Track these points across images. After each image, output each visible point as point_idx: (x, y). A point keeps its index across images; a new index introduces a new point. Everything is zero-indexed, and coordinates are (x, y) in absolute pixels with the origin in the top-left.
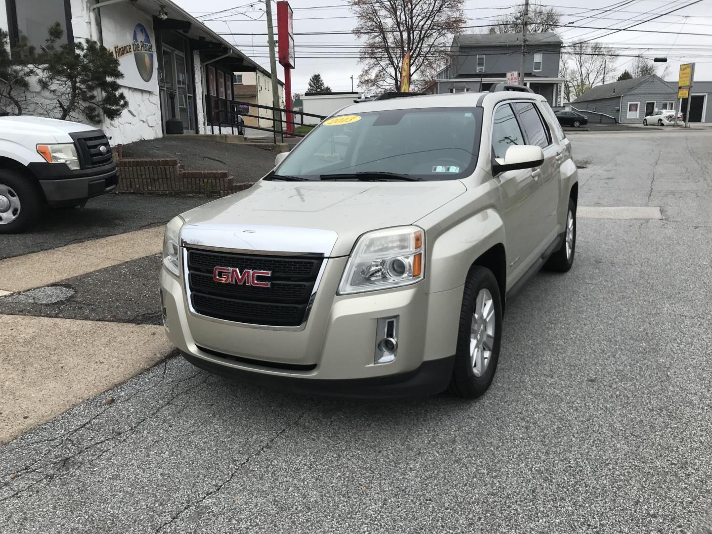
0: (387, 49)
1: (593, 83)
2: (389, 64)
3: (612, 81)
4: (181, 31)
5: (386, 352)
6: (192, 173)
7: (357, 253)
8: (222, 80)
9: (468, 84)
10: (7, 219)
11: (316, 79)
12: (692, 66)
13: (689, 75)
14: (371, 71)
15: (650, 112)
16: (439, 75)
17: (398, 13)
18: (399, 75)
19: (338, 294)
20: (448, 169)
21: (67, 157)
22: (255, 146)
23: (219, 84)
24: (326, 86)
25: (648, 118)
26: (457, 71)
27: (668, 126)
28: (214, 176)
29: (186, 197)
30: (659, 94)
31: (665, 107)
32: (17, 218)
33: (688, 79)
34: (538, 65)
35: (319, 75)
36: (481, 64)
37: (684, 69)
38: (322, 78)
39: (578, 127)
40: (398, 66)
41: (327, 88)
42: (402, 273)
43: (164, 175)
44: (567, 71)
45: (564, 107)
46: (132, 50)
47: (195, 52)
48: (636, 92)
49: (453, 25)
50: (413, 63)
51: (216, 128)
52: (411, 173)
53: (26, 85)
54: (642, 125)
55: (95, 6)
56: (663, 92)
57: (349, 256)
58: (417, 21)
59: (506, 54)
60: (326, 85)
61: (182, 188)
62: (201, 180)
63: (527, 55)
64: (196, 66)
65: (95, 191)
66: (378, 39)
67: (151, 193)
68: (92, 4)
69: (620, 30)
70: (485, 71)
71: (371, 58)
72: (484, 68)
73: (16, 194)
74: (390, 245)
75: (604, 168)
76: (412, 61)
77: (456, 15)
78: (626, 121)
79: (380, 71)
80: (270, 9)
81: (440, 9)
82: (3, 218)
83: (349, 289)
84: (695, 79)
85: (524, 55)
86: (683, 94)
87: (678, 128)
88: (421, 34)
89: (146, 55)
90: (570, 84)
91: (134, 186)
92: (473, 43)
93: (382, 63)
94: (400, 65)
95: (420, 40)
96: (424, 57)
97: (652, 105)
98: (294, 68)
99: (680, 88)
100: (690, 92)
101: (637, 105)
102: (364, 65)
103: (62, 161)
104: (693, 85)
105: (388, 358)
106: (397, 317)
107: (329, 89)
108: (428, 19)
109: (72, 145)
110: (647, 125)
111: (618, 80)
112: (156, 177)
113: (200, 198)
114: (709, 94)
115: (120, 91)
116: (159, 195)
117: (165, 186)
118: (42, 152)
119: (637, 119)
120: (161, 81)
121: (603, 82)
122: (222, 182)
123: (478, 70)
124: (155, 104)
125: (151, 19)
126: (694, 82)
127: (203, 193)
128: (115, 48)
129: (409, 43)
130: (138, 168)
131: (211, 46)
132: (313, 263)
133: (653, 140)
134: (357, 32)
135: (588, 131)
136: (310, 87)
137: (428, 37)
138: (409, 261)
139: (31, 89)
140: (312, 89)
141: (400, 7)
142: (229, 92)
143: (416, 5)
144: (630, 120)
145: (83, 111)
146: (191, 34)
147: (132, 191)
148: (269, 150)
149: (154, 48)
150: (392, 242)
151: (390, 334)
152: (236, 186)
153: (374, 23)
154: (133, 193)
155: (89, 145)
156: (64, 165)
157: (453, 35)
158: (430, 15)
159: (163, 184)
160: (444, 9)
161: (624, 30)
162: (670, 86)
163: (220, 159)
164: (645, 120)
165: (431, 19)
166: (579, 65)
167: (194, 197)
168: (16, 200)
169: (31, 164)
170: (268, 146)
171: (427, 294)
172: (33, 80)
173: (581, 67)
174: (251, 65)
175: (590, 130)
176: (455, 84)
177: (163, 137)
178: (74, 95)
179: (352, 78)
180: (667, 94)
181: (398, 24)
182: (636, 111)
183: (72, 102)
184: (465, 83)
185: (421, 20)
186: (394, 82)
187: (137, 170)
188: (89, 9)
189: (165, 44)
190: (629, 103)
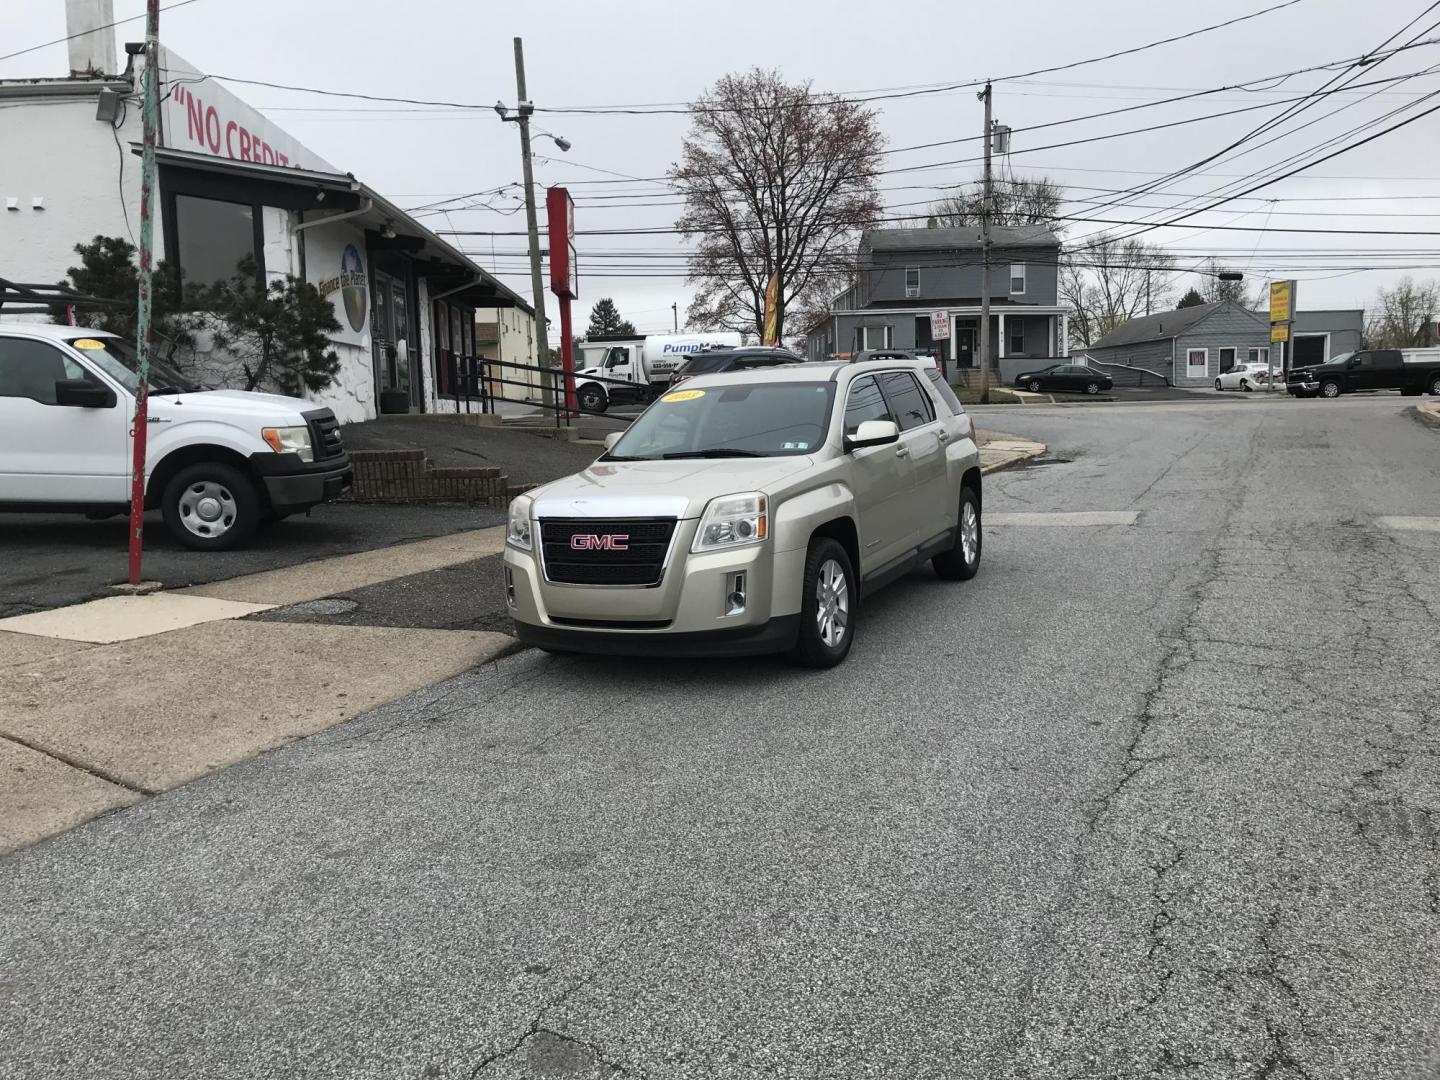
0: (739, 257)
1: (1132, 312)
2: (744, 284)
3: (1166, 309)
4: (407, 252)
5: (735, 605)
6: (446, 471)
7: (707, 517)
8: (457, 323)
9: (891, 318)
10: (216, 531)
11: (605, 309)
12: (1292, 285)
13: (1288, 301)
14: (710, 297)
15: (1227, 367)
16: (838, 301)
17: (759, 195)
18: (761, 303)
19: (690, 553)
20: (797, 446)
21: (297, 444)
22: (526, 431)
23: (454, 329)
24: (624, 322)
25: (1222, 376)
26: (870, 295)
27: (1259, 391)
28: (481, 475)
29: (437, 506)
30: (1241, 334)
31: (1253, 357)
32: (230, 529)
33: (1287, 308)
34: (1018, 284)
35: (610, 301)
36: (913, 282)
37: (1278, 291)
38: (615, 306)
39: (1096, 394)
40: (760, 287)
41: (626, 324)
42: (748, 534)
43: (403, 474)
44: (1083, 290)
45: (1070, 357)
46: (340, 285)
47: (420, 279)
48: (1198, 330)
49: (860, 214)
50: (788, 282)
51: (463, 405)
52: (758, 450)
53: (190, 342)
54: (1213, 391)
55: (300, 227)
56: (1248, 330)
57: (700, 518)
58: (795, 207)
59: (954, 266)
60: (623, 319)
61: (431, 493)
62: (460, 481)
63: (993, 268)
64: (421, 302)
65: (330, 492)
66: (723, 241)
67: (382, 502)
68: (293, 225)
69: (1158, 225)
70: (921, 295)
71: (711, 275)
72: (918, 290)
73: (231, 496)
74: (737, 510)
75: (1101, 461)
76: (785, 279)
77: (865, 196)
78: (1187, 384)
79: (727, 298)
80: (533, 198)
81: (835, 185)
82: (211, 529)
83: (701, 548)
84: (1299, 308)
85: (987, 268)
86: (1278, 334)
87: (1276, 395)
88: (800, 230)
89: (357, 291)
90: (1089, 313)
91: (356, 491)
92: (898, 244)
93: (730, 283)
94: (764, 286)
95: (800, 240)
96: (808, 272)
97: (1230, 353)
98: (576, 298)
99: (1273, 324)
100: (1292, 330)
101: (1203, 353)
102: (698, 287)
103: (293, 450)
104: (1295, 317)
105: (737, 611)
106: (744, 571)
107: (630, 326)
108: (814, 202)
109: (306, 429)
110: (1221, 390)
111: (1179, 307)
112: (391, 477)
113: (459, 507)
114: (1333, 333)
115: (330, 349)
116: (394, 504)
117: (405, 490)
118: (269, 439)
119: (1206, 379)
120: (374, 329)
121: (1148, 311)
122: (492, 485)
123: (908, 292)
124: (366, 366)
125: (361, 234)
126: (1298, 312)
127: (463, 500)
128: (320, 284)
129: (779, 246)
130: (364, 464)
131: (448, 270)
132: (666, 526)
133: (1208, 416)
134: (684, 228)
135: (1111, 400)
136: (592, 324)
137: (813, 235)
138: (755, 523)
139: (200, 348)
140: (598, 328)
141: (761, 181)
142: (468, 341)
143: (792, 178)
144: (1193, 380)
145: (276, 379)
146: (424, 254)
147: (353, 499)
148: (549, 437)
149: (367, 281)
150: (739, 506)
151: (739, 589)
152: (512, 489)
153: (715, 212)
154: (356, 502)
155: (324, 428)
156: (294, 457)
157: (861, 232)
158: (817, 197)
159: (402, 488)
160: (842, 186)
161: (1165, 225)
162: (1259, 319)
163: (477, 452)
164: (1218, 379)
165: (819, 204)
166: (1103, 280)
167: (449, 507)
168: (230, 505)
169: (255, 455)
170: (547, 431)
171: (772, 553)
172: (204, 338)
173: (1107, 282)
174: (505, 297)
175: (1117, 400)
176: (866, 319)
177: (378, 418)
178: (267, 358)
179: (674, 307)
180: (1255, 334)
181: (760, 213)
182: (1203, 364)
183: (262, 368)
184: (884, 317)
185: (802, 205)
186: (753, 316)
187: (362, 467)
188: (290, 232)
189: (380, 272)
190: (1189, 350)
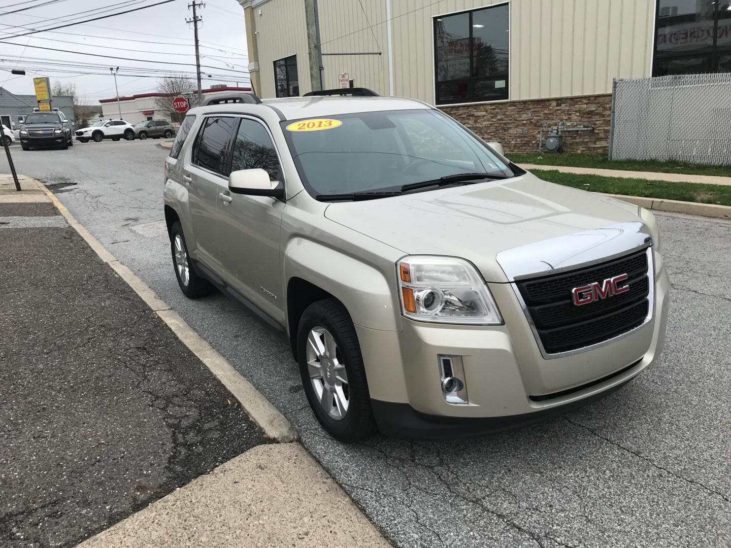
12: (46, 80)
13: (46, 89)
30: (11, 107)
33: (46, 93)
86: (44, 108)
97: (7, 118)
99: (39, 102)
100: (52, 106)
104: (52, 98)
162: (20, 99)
180: (19, 107)
